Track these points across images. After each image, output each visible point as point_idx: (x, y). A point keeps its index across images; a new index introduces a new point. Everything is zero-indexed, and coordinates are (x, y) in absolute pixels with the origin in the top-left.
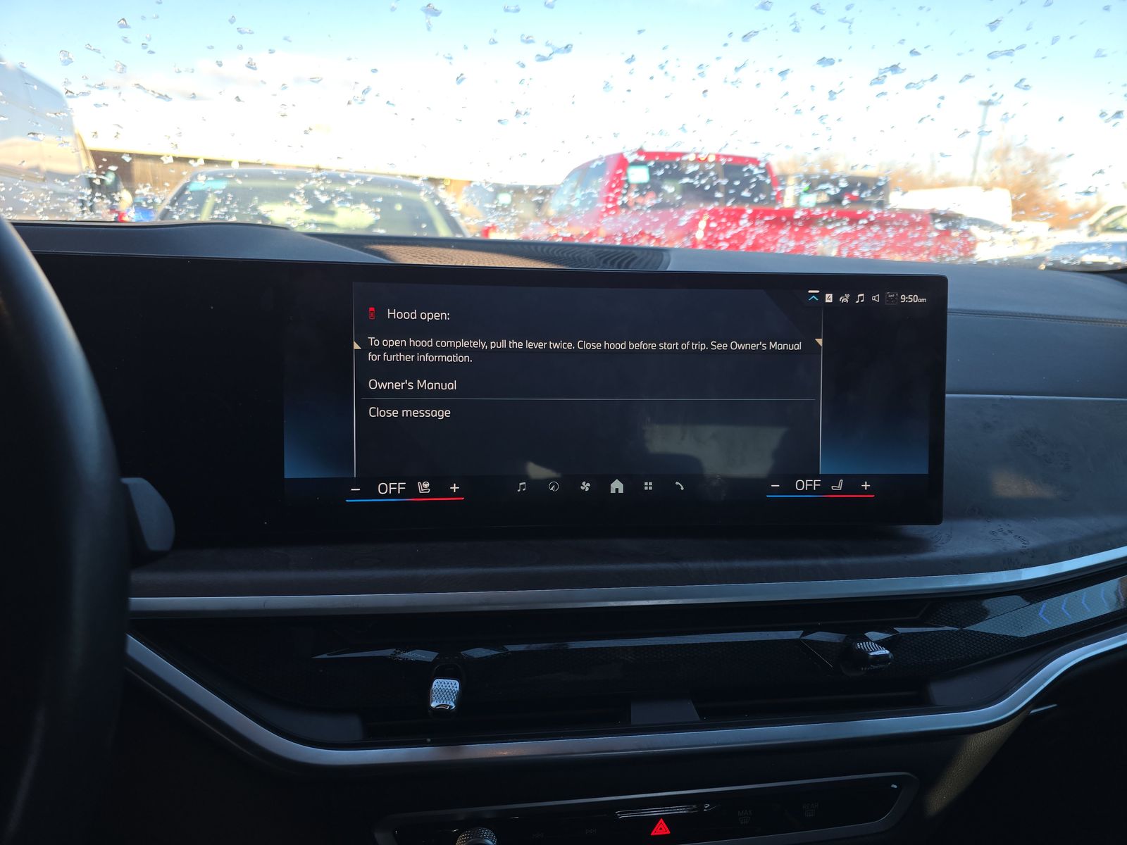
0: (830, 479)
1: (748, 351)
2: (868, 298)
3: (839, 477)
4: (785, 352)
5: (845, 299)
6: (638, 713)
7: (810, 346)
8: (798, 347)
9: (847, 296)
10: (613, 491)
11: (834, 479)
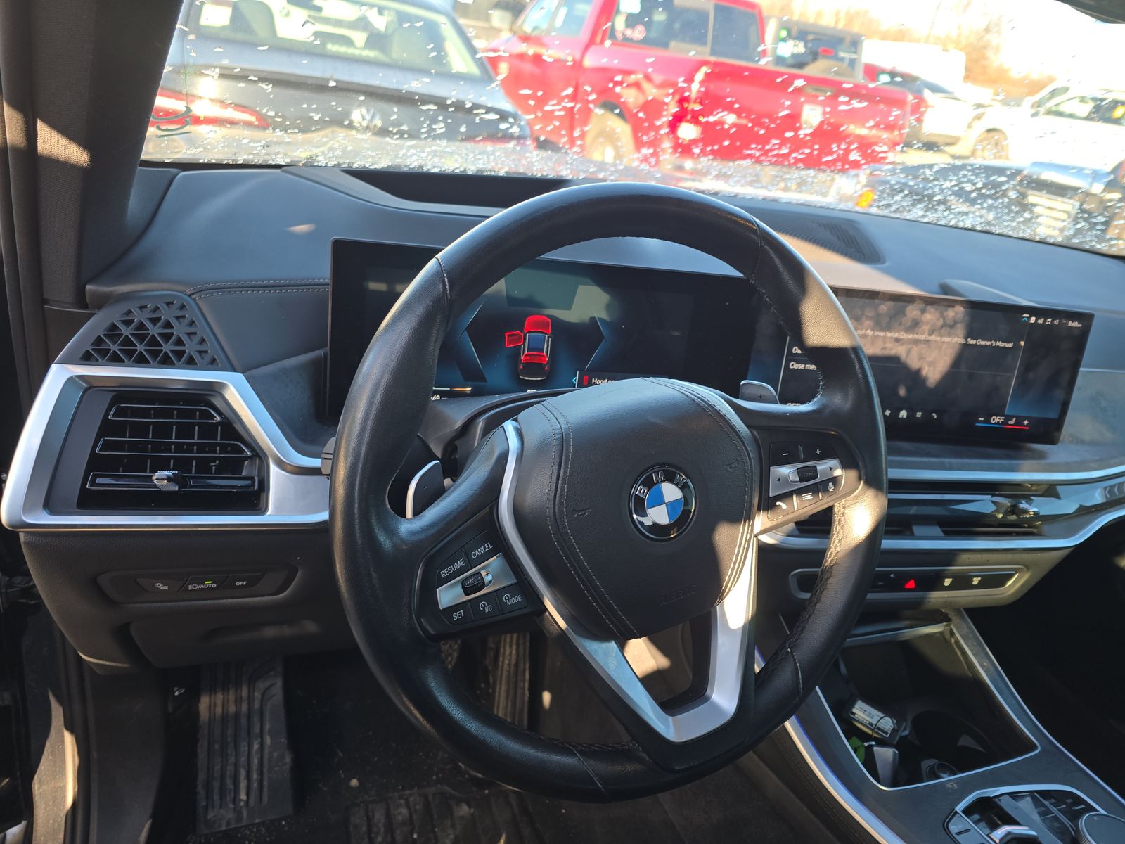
0: (1008, 418)
1: (985, 346)
2: (1052, 321)
3: (1014, 417)
4: (1004, 348)
5: (1040, 321)
6: (917, 530)
7: (1017, 346)
8: (1011, 345)
9: (1043, 319)
10: (900, 416)
11: (1010, 418)
